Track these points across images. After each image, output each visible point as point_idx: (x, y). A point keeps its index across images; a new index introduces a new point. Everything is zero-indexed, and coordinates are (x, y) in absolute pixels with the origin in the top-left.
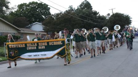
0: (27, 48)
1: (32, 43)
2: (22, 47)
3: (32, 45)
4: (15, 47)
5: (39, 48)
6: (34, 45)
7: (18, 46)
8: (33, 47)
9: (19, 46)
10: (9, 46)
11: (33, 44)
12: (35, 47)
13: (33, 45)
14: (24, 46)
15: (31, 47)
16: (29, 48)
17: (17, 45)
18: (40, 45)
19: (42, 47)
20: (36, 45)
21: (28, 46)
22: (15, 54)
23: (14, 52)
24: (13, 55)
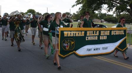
0: (87, 37)
1: (93, 31)
2: (80, 35)
3: (93, 33)
4: (72, 35)
5: (101, 39)
6: (96, 33)
7: (76, 34)
8: (94, 36)
9: (77, 35)
10: (65, 33)
11: (95, 32)
12: (97, 37)
13: (95, 34)
14: (83, 34)
15: (92, 36)
16: (89, 37)
17: (75, 32)
18: (102, 34)
19: (104, 36)
20: (98, 34)
21: (88, 35)
22: (70, 46)
23: (70, 43)
24: (67, 49)
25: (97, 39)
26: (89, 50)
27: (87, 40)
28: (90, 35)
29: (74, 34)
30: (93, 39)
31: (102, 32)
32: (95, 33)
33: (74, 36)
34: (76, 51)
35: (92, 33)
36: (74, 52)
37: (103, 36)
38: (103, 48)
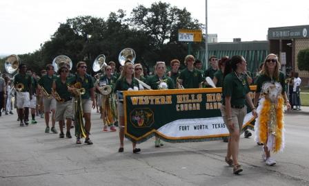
0: (178, 106)
1: (190, 95)
2: (163, 102)
3: (190, 98)
4: (147, 102)
5: (207, 108)
6: (196, 98)
7: (154, 100)
8: (192, 103)
9: (158, 102)
10: (133, 99)
11: (193, 96)
12: (198, 105)
13: (193, 100)
14: (169, 101)
15: (188, 103)
16: (182, 106)
17: (152, 98)
18: (209, 100)
19: (215, 104)
20: (200, 98)
21: (179, 101)
22: (145, 121)
23: (145, 115)
24: (140, 125)
25: (198, 108)
26: (185, 128)
27: (178, 110)
28: (184, 101)
29: (150, 101)
30: (190, 108)
32: (193, 98)
33: (152, 103)
34: (157, 129)
35: (187, 98)
36: (154, 130)
37: (213, 102)
38: (215, 126)
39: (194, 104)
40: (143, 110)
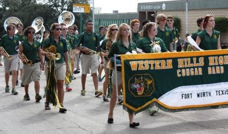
0: (178, 71)
1: (192, 58)
2: (164, 67)
3: (192, 62)
4: (147, 68)
5: (210, 72)
6: (197, 62)
7: (154, 65)
8: (194, 68)
9: (158, 67)
10: (132, 63)
11: (195, 59)
12: (200, 69)
13: (195, 64)
14: (170, 65)
15: (190, 68)
16: (183, 71)
17: (152, 62)
18: (211, 63)
19: (218, 68)
20: (202, 62)
21: (180, 66)
23: (145, 82)
24: (140, 94)
25: (201, 73)
26: (187, 96)
27: (179, 75)
28: (186, 66)
29: (150, 65)
30: (192, 73)
31: (211, 59)
32: (195, 62)
33: (152, 68)
34: (157, 98)
35: (189, 62)
36: (155, 100)
37: (215, 66)
38: (218, 92)
39: (196, 69)
40: (143, 76)
